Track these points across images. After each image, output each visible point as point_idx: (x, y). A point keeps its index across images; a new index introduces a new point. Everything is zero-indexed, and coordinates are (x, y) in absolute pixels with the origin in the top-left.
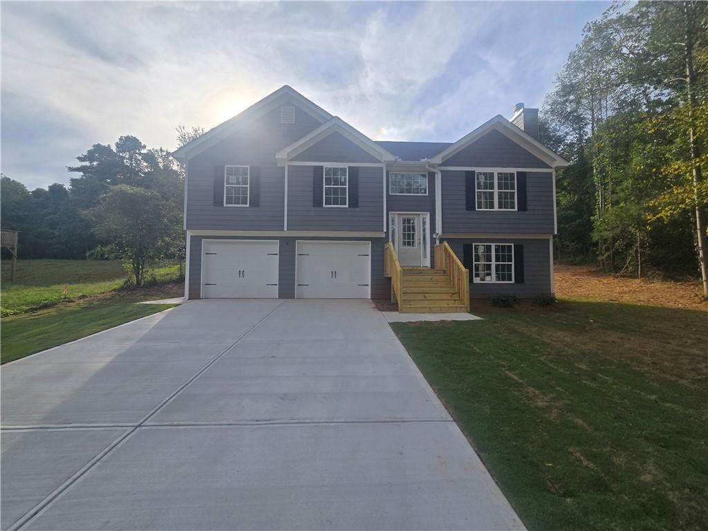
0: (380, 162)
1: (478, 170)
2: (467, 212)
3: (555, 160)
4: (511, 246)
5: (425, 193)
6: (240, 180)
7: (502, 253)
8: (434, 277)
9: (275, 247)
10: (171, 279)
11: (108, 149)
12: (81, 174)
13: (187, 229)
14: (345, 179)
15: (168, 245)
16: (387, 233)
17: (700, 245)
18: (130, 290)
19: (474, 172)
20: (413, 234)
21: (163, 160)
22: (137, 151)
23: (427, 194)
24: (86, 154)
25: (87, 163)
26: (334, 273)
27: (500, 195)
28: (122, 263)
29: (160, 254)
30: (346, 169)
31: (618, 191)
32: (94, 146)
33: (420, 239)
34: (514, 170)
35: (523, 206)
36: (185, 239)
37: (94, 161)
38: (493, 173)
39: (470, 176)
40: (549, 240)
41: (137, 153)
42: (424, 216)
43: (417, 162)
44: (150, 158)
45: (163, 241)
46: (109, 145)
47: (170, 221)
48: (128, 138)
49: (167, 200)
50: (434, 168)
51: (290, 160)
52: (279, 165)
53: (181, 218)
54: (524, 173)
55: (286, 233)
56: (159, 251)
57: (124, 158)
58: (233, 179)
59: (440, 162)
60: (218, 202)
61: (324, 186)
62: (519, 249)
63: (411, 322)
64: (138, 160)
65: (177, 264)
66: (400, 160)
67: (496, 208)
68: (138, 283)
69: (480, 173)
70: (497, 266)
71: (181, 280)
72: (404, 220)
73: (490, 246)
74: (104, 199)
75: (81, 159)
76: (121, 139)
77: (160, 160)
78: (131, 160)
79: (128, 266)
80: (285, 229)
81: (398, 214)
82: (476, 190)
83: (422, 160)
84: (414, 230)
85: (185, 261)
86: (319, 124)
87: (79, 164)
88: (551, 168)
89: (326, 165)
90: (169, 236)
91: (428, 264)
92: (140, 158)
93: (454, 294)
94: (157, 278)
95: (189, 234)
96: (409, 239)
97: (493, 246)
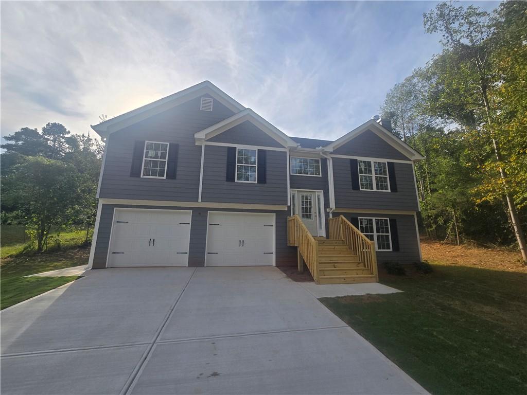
0: (284, 147)
1: (359, 159)
2: (353, 191)
3: (414, 155)
4: (387, 220)
5: (319, 175)
6: (159, 155)
7: (381, 226)
8: (336, 247)
9: (188, 217)
10: (76, 244)
11: (35, 132)
12: (5, 150)
13: (100, 197)
14: (255, 159)
15: (78, 213)
16: (289, 207)
17: (514, 222)
18: (29, 256)
19: (357, 160)
20: (310, 208)
21: (84, 143)
22: (61, 135)
23: (321, 176)
24: (13, 134)
25: (13, 142)
26: (242, 242)
27: (377, 178)
28: (25, 228)
29: (68, 220)
30: (256, 151)
31: (436, 182)
32: (22, 129)
33: (316, 213)
34: (385, 161)
35: (394, 189)
36: (96, 207)
37: (20, 140)
38: (370, 162)
39: (354, 163)
40: (414, 215)
41: (61, 137)
42: (318, 194)
43: (314, 150)
44: (72, 141)
45: (73, 209)
46: (36, 129)
47: (83, 191)
48: (54, 124)
49: (82, 172)
50: (326, 155)
51: (207, 141)
52: (196, 144)
53: (94, 189)
54: (393, 163)
55: (200, 204)
56: (67, 218)
57: (48, 140)
58: (152, 153)
59: (332, 151)
60: (135, 173)
61: (237, 164)
62: (393, 222)
63: (339, 297)
64: (61, 142)
65: (84, 230)
66: (300, 147)
67: (375, 189)
68: (40, 248)
69: (361, 161)
70: (378, 236)
71: (87, 245)
72: (303, 197)
73: (372, 219)
74: (17, 169)
75: (7, 138)
76: (48, 125)
77: (81, 143)
78: (55, 142)
79: (32, 232)
80: (200, 200)
81: (298, 191)
82: (359, 174)
83: (317, 148)
84: (310, 204)
85: (93, 228)
86: (233, 114)
87: (6, 142)
88: (410, 160)
89: (239, 147)
90: (80, 204)
91: (324, 235)
92: (63, 140)
93: (359, 263)
94: (61, 244)
95: (101, 202)
96: (307, 213)
97: (374, 219)
